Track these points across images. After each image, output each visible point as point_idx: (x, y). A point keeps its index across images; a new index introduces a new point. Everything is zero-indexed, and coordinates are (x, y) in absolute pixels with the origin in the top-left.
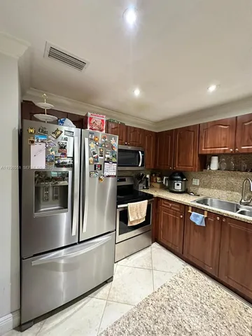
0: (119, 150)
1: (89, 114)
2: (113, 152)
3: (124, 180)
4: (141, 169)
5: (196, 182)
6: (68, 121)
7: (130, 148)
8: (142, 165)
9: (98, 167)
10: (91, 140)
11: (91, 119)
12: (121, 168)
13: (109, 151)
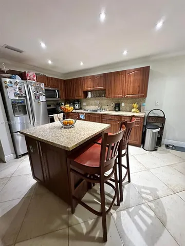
0: (45, 90)
1: (27, 72)
2: (42, 91)
3: (50, 106)
4: (58, 99)
5: (84, 104)
6: (17, 77)
7: (50, 89)
8: (58, 97)
9: (37, 97)
10: (32, 86)
11: (28, 74)
12: (47, 99)
13: (40, 90)
